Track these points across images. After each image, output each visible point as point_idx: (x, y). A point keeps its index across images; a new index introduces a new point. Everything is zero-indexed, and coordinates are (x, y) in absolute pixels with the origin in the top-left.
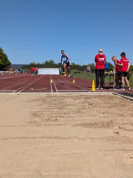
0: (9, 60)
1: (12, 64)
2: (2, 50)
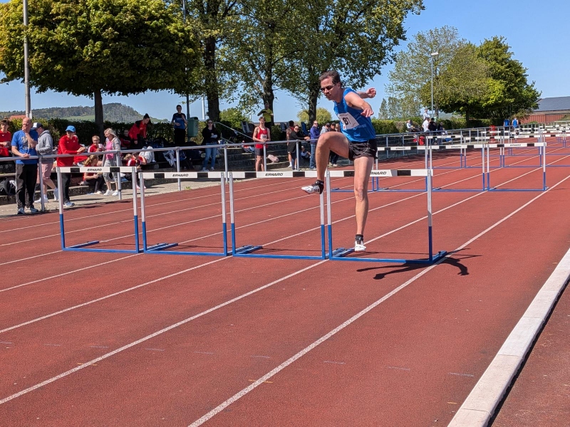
0: (529, 83)
1: (541, 97)
2: (507, 48)
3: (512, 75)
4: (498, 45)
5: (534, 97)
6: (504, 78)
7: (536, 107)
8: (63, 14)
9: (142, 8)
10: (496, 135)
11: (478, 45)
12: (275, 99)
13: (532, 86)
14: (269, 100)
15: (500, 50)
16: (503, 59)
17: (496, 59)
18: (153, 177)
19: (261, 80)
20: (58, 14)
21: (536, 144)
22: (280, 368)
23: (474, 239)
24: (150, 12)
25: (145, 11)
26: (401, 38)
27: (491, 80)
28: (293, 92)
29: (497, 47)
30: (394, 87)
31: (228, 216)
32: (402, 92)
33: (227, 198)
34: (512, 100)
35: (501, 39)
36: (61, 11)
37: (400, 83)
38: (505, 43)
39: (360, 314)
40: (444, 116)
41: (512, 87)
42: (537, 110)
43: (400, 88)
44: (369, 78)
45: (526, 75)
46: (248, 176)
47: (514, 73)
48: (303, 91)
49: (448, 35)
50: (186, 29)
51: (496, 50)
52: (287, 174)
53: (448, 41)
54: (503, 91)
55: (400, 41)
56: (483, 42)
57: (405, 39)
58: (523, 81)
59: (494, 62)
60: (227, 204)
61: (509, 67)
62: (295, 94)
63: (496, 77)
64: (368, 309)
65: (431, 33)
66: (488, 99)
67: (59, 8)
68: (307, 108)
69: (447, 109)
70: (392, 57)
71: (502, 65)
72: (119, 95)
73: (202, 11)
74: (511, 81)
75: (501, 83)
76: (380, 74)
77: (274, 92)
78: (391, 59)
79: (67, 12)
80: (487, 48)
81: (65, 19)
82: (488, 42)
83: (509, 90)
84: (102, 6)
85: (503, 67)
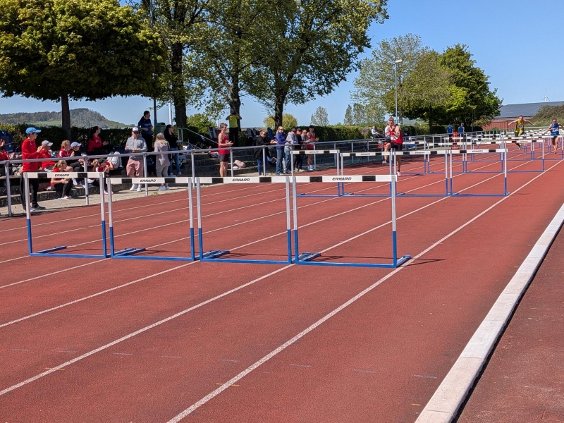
0: (491, 90)
1: (502, 104)
2: (469, 56)
3: (474, 83)
4: (460, 52)
5: (496, 104)
6: (467, 86)
7: (498, 114)
8: (29, 18)
9: (110, 14)
10: (458, 141)
11: (441, 53)
12: (241, 106)
13: (494, 93)
14: (235, 105)
15: (462, 57)
16: (465, 67)
17: (458, 67)
18: (121, 182)
19: (228, 86)
20: (25, 19)
21: (498, 151)
22: (247, 371)
23: (437, 243)
24: (118, 18)
25: (113, 17)
26: (366, 46)
27: (454, 88)
28: (260, 98)
29: (459, 55)
30: (359, 93)
31: (195, 221)
32: (367, 98)
33: (195, 204)
34: (474, 107)
35: (463, 47)
36: (28, 16)
37: (365, 90)
38: (467, 50)
39: (326, 318)
40: (407, 122)
41: (474, 95)
42: (499, 117)
43: (364, 94)
44: (335, 84)
45: (488, 83)
46: (215, 181)
47: (476, 80)
48: (270, 97)
49: (412, 42)
50: (154, 36)
51: (458, 57)
52: (254, 179)
53: (411, 49)
54: (466, 98)
55: (365, 48)
56: (446, 49)
57: (369, 47)
58: (485, 88)
59: (457, 70)
60: (195, 209)
61: (471, 74)
62: (261, 100)
63: (459, 84)
64: (333, 313)
65: (396, 40)
66: (452, 106)
67: (26, 13)
68: (273, 114)
69: (411, 115)
70: (357, 65)
71: (465, 73)
72: (87, 100)
73: (170, 18)
74: (474, 89)
75: (464, 90)
76: (345, 80)
77: (240, 98)
78: (355, 66)
79: (32, 17)
80: (450, 56)
81: (31, 25)
82: (450, 50)
83: (471, 97)
84: (68, 10)
85: (466, 75)
